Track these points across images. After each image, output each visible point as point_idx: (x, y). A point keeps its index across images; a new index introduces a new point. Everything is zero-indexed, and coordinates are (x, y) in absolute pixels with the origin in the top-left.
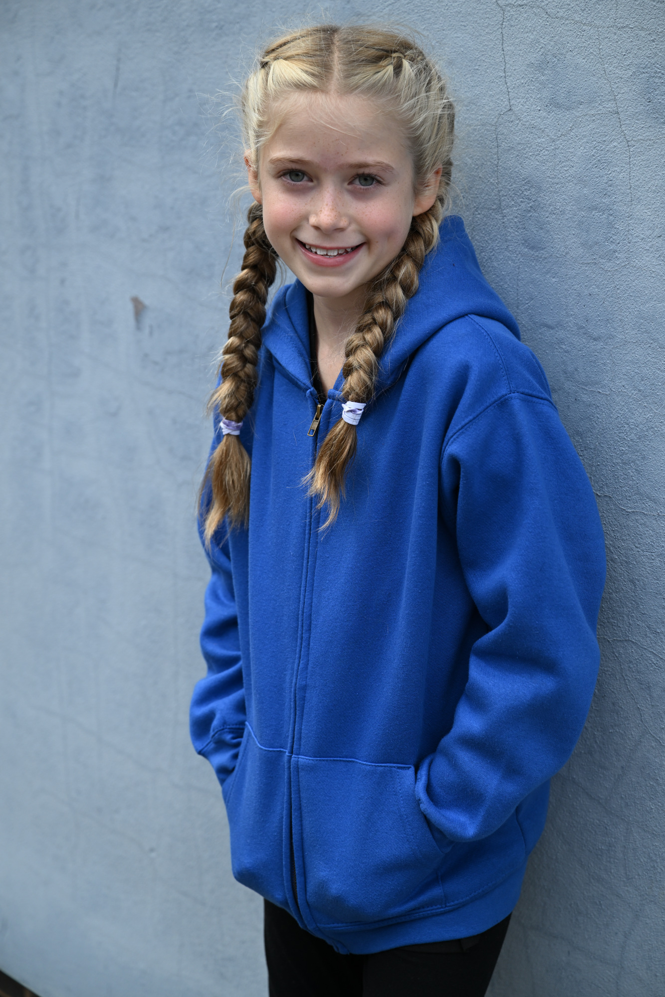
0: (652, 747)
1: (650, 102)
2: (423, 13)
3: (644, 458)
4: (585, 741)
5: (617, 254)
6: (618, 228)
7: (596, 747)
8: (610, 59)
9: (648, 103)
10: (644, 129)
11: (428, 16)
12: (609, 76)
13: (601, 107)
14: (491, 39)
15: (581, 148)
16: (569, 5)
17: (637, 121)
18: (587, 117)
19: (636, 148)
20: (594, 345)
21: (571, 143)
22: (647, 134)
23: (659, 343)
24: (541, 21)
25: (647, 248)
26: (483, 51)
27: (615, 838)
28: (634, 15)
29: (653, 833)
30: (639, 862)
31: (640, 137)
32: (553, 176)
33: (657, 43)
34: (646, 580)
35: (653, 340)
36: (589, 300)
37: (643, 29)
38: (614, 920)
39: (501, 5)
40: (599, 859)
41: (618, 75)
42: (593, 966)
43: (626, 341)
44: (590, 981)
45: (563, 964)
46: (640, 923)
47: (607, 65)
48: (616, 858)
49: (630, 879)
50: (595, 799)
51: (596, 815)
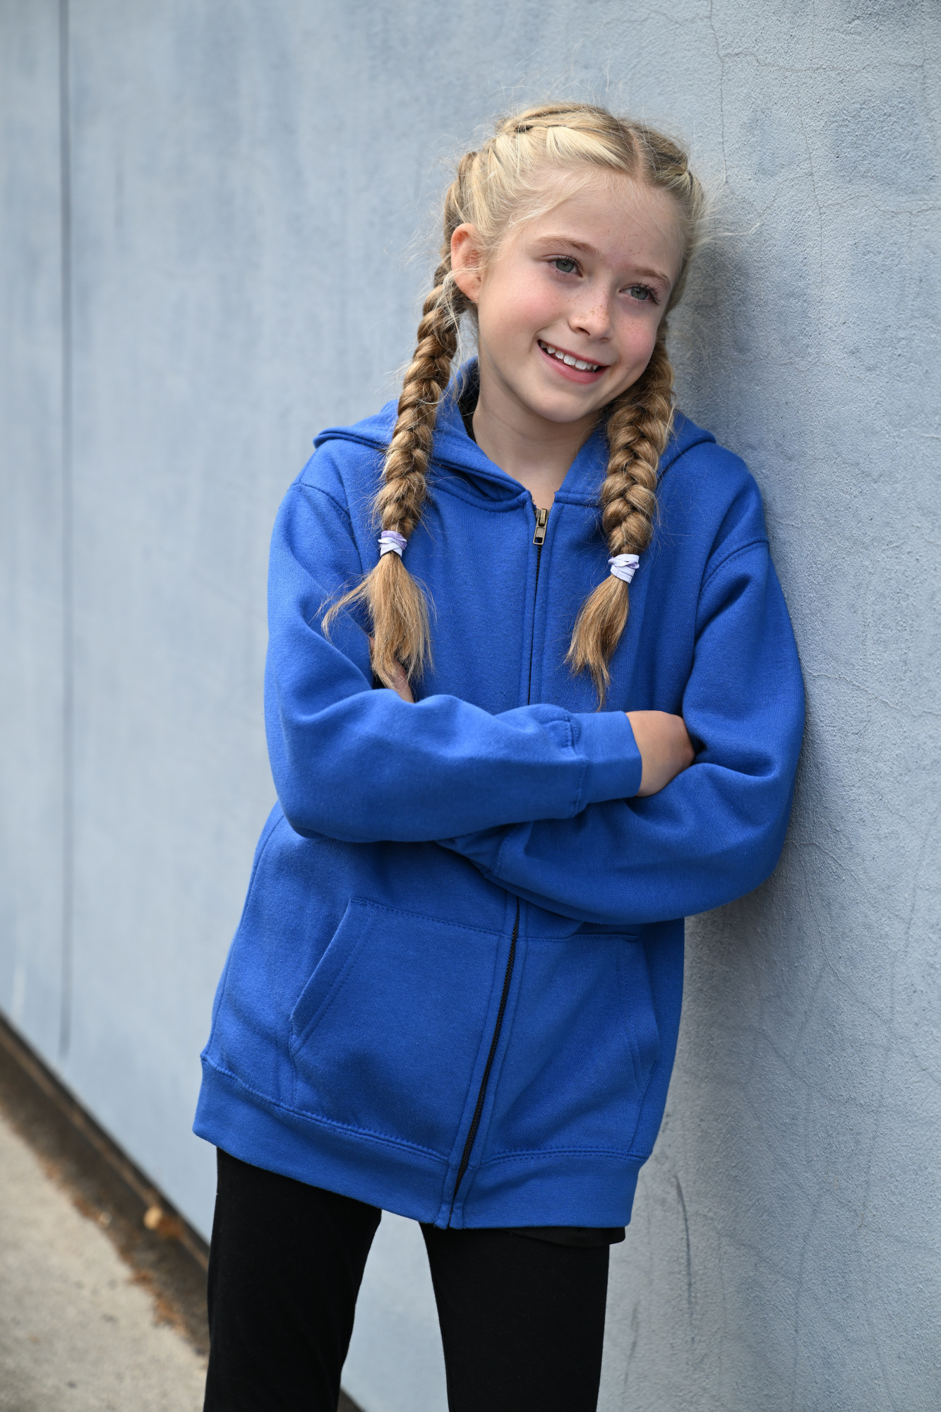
0: (831, 982)
1: (838, 157)
2: (659, 75)
3: (828, 606)
5: (809, 349)
6: (810, 318)
7: (783, 987)
8: (806, 109)
9: (837, 159)
10: (833, 191)
11: (663, 77)
12: (805, 130)
13: (798, 169)
14: (713, 99)
15: (783, 221)
16: (775, 48)
17: (828, 183)
18: (787, 183)
19: (827, 215)
20: (789, 466)
21: (774, 217)
22: (836, 197)
23: (842, 457)
24: (753, 71)
25: (834, 339)
27: (798, 1108)
28: (826, 53)
29: (830, 1099)
30: (817, 1138)
31: (830, 202)
32: (759, 259)
33: (844, 84)
34: (828, 763)
35: (837, 453)
36: (786, 410)
37: (833, 69)
38: (795, 1219)
39: (721, 56)
40: (783, 1136)
41: (812, 127)
42: (776, 1282)
43: (815, 458)
44: (773, 1303)
45: (751, 1281)
46: (818, 1221)
47: (804, 117)
48: (798, 1135)
49: (809, 1162)
50: (781, 1056)
51: (782, 1078)
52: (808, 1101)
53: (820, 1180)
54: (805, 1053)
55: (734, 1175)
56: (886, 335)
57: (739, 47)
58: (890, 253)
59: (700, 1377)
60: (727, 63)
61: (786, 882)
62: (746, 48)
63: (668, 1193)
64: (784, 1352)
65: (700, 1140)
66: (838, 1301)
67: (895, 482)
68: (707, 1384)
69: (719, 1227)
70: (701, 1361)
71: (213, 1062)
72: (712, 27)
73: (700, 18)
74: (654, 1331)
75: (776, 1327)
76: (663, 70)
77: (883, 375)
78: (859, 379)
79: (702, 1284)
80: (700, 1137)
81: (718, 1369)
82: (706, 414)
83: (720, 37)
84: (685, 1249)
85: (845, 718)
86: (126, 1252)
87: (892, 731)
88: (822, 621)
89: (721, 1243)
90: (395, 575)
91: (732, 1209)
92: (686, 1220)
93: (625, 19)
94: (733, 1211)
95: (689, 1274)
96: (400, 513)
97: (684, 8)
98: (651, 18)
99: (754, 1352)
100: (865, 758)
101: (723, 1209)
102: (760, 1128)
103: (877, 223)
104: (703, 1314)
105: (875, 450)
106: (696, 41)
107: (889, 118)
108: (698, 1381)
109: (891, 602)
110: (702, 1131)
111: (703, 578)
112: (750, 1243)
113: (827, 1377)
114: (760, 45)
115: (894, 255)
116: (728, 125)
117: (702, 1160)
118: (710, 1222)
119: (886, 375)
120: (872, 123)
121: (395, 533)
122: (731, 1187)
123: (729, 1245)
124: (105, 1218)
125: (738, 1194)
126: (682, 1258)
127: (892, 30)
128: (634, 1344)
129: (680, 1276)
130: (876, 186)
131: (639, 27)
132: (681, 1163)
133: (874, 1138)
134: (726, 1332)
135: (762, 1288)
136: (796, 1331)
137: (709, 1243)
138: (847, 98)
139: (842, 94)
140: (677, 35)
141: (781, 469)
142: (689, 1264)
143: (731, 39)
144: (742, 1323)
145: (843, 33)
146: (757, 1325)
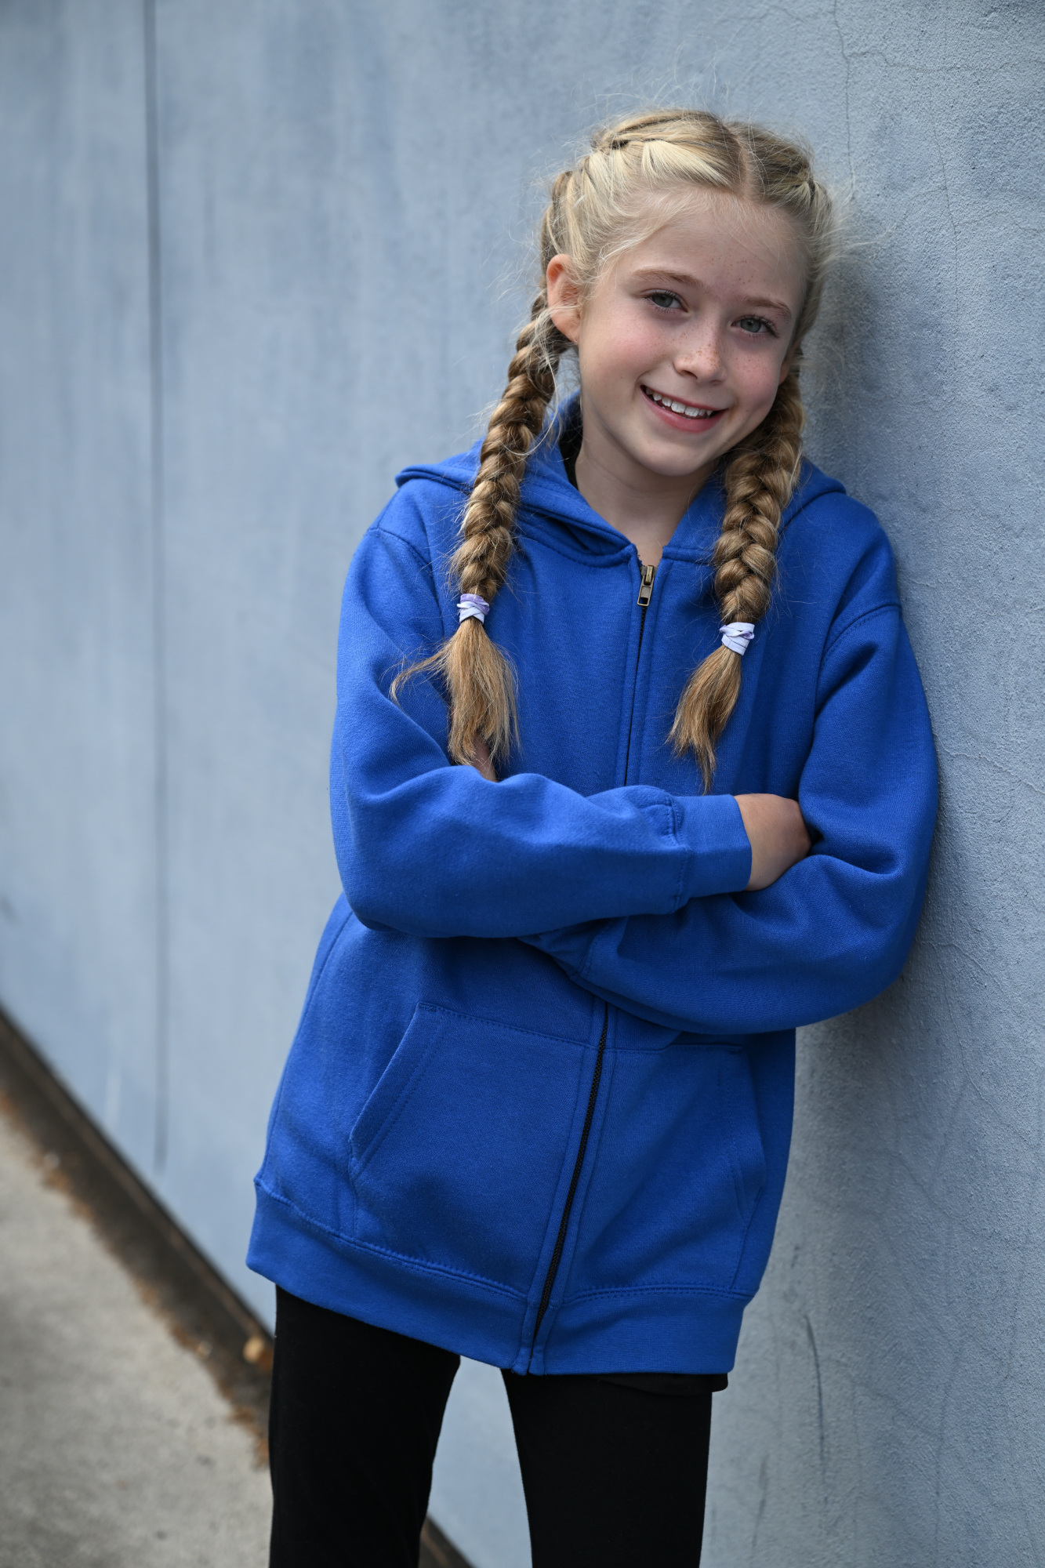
0: (972, 1102)
1: (974, 168)
2: (779, 79)
3: (967, 676)
5: (944, 386)
6: (945, 351)
7: (920, 1106)
8: (939, 114)
9: (973, 171)
10: (969, 207)
11: (783, 81)
12: (938, 138)
13: (931, 183)
14: (837, 105)
15: (914, 242)
16: (904, 45)
17: (963, 198)
18: (918, 199)
19: (962, 235)
20: (923, 519)
21: (905, 237)
22: (972, 214)
23: (981, 509)
24: (880, 72)
25: (971, 374)
26: (829, 122)
27: (937, 1242)
28: (960, 50)
29: (972, 1233)
30: (959, 1277)
31: (966, 219)
32: (889, 285)
33: (980, 85)
34: (968, 854)
35: (975, 504)
36: (919, 455)
37: (968, 68)
38: (936, 1367)
39: (846, 55)
40: (922, 1274)
41: (946, 135)
42: (915, 1437)
43: (951, 510)
44: (912, 1461)
45: (887, 1435)
46: (960, 1371)
47: (936, 124)
48: (937, 1273)
49: (950, 1303)
50: (918, 1184)
51: (920, 1208)
52: (949, 1234)
53: (963, 1324)
54: (944, 1180)
55: (869, 1316)
56: (1028, 370)
57: (866, 45)
58: (1032, 277)
59: (834, 1542)
60: (853, 63)
61: (923, 988)
62: (874, 47)
63: (798, 1335)
64: (924, 1516)
65: (832, 1276)
66: (982, 1461)
67: (1039, 537)
68: (842, 1550)
69: (853, 1374)
70: (835, 1524)
71: (267, 1188)
72: (836, 23)
73: (823, 14)
74: (784, 1489)
75: (916, 1489)
76: (783, 73)
77: (1025, 415)
78: (999, 421)
79: (835, 1438)
80: (832, 1273)
81: (853, 1534)
82: (833, 460)
83: (845, 34)
84: (817, 1398)
85: (987, 803)
86: (226, 1386)
87: (1037, 818)
88: (960, 694)
89: (855, 1393)
90: (476, 643)
91: (867, 1355)
92: (817, 1366)
93: (742, 16)
94: (868, 1357)
95: (821, 1426)
96: (481, 573)
97: (805, 2)
98: (771, 14)
99: (893, 1516)
100: (1008, 849)
101: (857, 1354)
102: (897, 1264)
103: (1018, 243)
104: (837, 1472)
105: (1017, 500)
106: (819, 39)
107: (1029, 124)
108: (831, 1547)
109: (1036, 672)
110: (834, 1266)
111: (825, 646)
112: (887, 1393)
113: (971, 1546)
114: (888, 42)
115: (1036, 279)
116: (854, 133)
117: (835, 1299)
118: (843, 1368)
119: (1029, 415)
120: (1011, 129)
121: (474, 596)
122: (866, 1330)
123: (864, 1395)
124: (204, 1348)
125: (874, 1338)
126: (814, 1408)
127: (1032, 22)
128: (763, 1503)
129: (811, 1428)
130: (1015, 200)
131: (757, 25)
132: (812, 1302)
133: (1021, 1278)
134: (861, 1493)
135: (900, 1444)
136: (937, 1493)
137: (842, 1392)
138: (984, 101)
139: (978, 96)
140: (798, 33)
141: (915, 522)
142: (821, 1415)
143: (857, 36)
144: (877, 1483)
145: (978, 27)
146: (895, 1485)
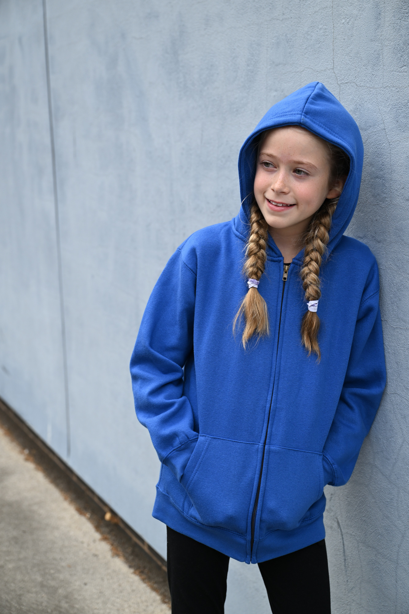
0: (407, 448)
3: (400, 300)
4: (380, 445)
5: (386, 199)
6: (386, 186)
7: (384, 448)
8: (381, 103)
9: (397, 123)
10: (395, 135)
12: (381, 111)
13: (378, 127)
15: (371, 148)
16: (365, 79)
17: (393, 132)
18: (373, 133)
19: (392, 145)
20: (379, 245)
21: (367, 147)
22: (397, 138)
24: (354, 89)
25: (399, 194)
27: (393, 496)
28: (390, 81)
30: (403, 508)
31: (394, 140)
33: (399, 92)
34: (402, 362)
35: (402, 240)
36: (376, 223)
37: (394, 87)
38: (394, 539)
39: (339, 84)
40: (387, 506)
41: (384, 110)
42: (386, 562)
43: (391, 242)
45: (374, 561)
46: (405, 540)
47: (380, 107)
48: (394, 506)
49: (400, 517)
50: (384, 475)
51: (385, 483)
52: (398, 493)
53: (405, 524)
54: (395, 474)
55: (364, 519)
57: (347, 80)
59: (351, 595)
60: (342, 86)
61: (384, 408)
62: (351, 80)
63: (333, 524)
64: (391, 589)
65: (347, 505)
68: (355, 598)
69: (358, 539)
70: (352, 589)
71: (161, 490)
72: (334, 73)
73: (328, 69)
75: (387, 580)
79: (351, 560)
80: (347, 504)
81: (359, 593)
83: (338, 76)
84: (342, 546)
88: (397, 306)
89: (359, 545)
91: (363, 533)
92: (342, 535)
93: (293, 71)
94: (364, 533)
95: (344, 556)
96: (255, 270)
97: (320, 66)
98: (305, 70)
99: (377, 588)
101: (359, 532)
102: (375, 502)
104: (352, 572)
106: (327, 78)
108: (350, 597)
110: (348, 501)
112: (373, 546)
114: (357, 78)
117: (349, 513)
118: (354, 536)
122: (363, 524)
123: (362, 546)
124: (88, 515)
125: (366, 527)
126: (341, 549)
129: (340, 556)
131: (300, 74)
132: (339, 513)
134: (363, 580)
135: (379, 564)
136: (396, 582)
137: (353, 545)
138: (401, 98)
139: (398, 96)
140: (317, 77)
141: (375, 246)
142: (344, 552)
143: (344, 77)
144: (370, 576)
145: (398, 72)
146: (378, 578)
